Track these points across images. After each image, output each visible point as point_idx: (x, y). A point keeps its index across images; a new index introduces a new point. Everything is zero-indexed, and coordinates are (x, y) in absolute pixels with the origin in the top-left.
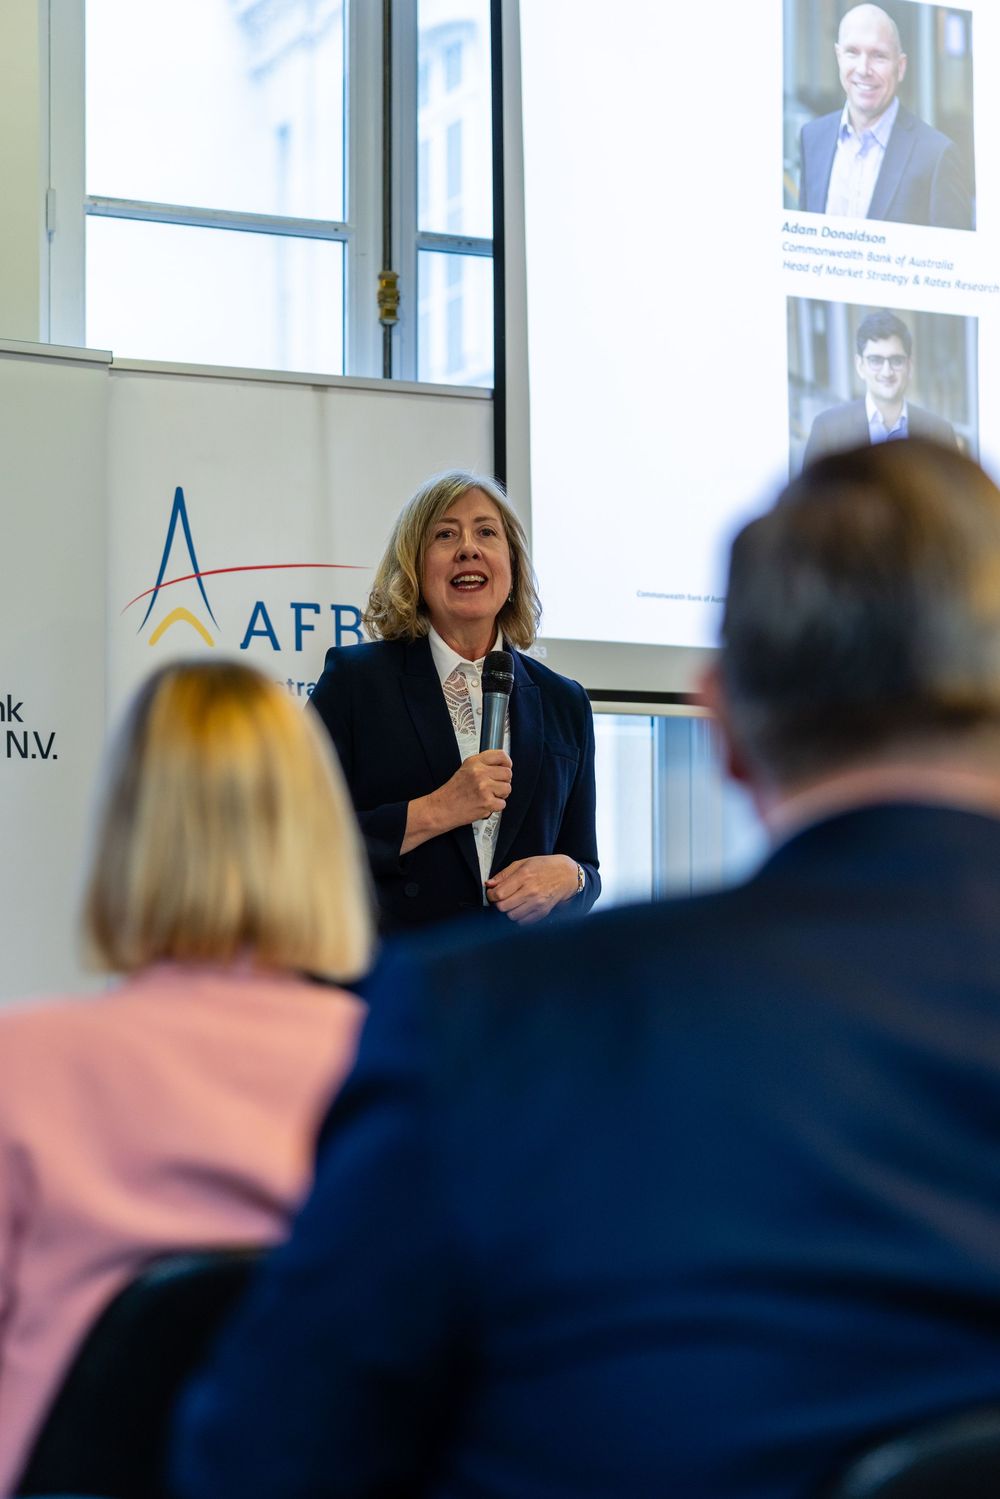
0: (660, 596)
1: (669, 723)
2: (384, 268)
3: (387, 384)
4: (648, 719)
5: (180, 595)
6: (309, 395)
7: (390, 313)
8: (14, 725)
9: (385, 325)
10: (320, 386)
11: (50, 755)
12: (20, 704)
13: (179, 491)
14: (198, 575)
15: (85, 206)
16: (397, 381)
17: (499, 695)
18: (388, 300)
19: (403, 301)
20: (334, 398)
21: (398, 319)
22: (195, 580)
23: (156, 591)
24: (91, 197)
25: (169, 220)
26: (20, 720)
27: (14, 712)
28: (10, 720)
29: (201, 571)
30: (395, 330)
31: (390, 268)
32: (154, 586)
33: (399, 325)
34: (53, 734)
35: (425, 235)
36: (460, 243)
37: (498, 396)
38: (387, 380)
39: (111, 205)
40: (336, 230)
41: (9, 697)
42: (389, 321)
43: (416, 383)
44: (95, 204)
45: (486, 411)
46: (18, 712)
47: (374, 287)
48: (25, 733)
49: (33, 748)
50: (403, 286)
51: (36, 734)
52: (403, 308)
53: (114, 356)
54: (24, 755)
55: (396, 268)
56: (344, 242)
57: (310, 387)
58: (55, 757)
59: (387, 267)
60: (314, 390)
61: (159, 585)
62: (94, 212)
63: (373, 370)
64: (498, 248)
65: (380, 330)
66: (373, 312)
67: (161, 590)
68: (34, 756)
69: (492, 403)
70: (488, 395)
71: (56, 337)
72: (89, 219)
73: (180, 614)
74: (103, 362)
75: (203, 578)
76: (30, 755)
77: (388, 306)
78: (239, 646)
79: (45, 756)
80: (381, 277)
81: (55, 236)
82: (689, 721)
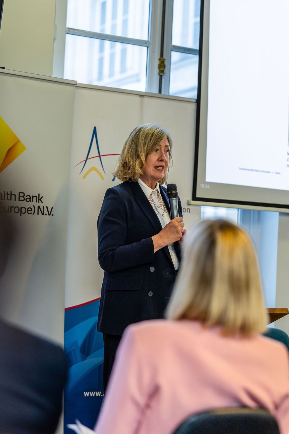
0: (246, 170)
1: (244, 211)
2: (161, 57)
3: (160, 95)
4: (237, 209)
5: (94, 162)
6: (138, 98)
7: (162, 72)
8: (40, 204)
9: (160, 75)
10: (142, 95)
11: (51, 215)
12: (42, 197)
13: (95, 128)
14: (100, 156)
15: (66, 31)
16: (163, 95)
17: (174, 198)
18: (162, 67)
19: (166, 68)
20: (146, 99)
21: (164, 74)
22: (99, 157)
23: (86, 161)
24: (68, 28)
25: (92, 37)
26: (42, 202)
27: (40, 200)
28: (39, 202)
29: (101, 155)
30: (163, 77)
31: (163, 57)
32: (85, 159)
33: (165, 75)
34: (52, 208)
35: (174, 46)
36: (185, 50)
37: (198, 101)
38: (160, 94)
39: (74, 31)
40: (146, 43)
41: (39, 194)
42: (161, 74)
43: (169, 95)
44: (69, 31)
45: (194, 106)
46: (41, 200)
47: (157, 63)
48: (44, 207)
49: (46, 212)
50: (166, 63)
51: (47, 207)
52: (166, 70)
53: (78, 82)
54: (43, 214)
55: (165, 57)
56: (148, 47)
57: (138, 96)
58: (53, 215)
59: (162, 56)
60: (140, 97)
61: (87, 159)
62: (69, 33)
63: (155, 91)
64: (200, 52)
65: (158, 77)
66: (156, 70)
67: (88, 160)
68: (46, 215)
69: (196, 104)
70: (195, 101)
71: (55, 75)
72: (67, 35)
73: (94, 169)
74: (74, 84)
75: (101, 157)
76: (45, 214)
77: (161, 69)
78: (112, 180)
79: (49, 215)
80: (160, 60)
81: (56, 40)
82: (250, 211)
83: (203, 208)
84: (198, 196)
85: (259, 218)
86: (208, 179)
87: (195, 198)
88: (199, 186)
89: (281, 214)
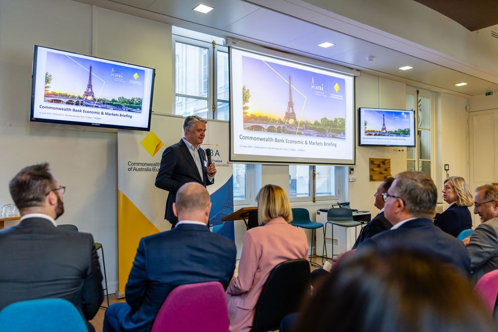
1: (248, 165)
16: (215, 120)
19: (216, 108)
21: (215, 111)
24: (176, 94)
35: (218, 100)
37: (230, 122)
43: (217, 120)
45: (228, 124)
47: (212, 107)
50: (216, 106)
56: (208, 100)
59: (214, 104)
63: (212, 118)
64: (229, 102)
65: (212, 112)
66: (212, 110)
71: (173, 114)
72: (176, 97)
82: (249, 164)
83: (233, 164)
84: (231, 159)
85: (253, 166)
86: (235, 153)
87: (230, 161)
88: (232, 156)
89: (262, 165)
